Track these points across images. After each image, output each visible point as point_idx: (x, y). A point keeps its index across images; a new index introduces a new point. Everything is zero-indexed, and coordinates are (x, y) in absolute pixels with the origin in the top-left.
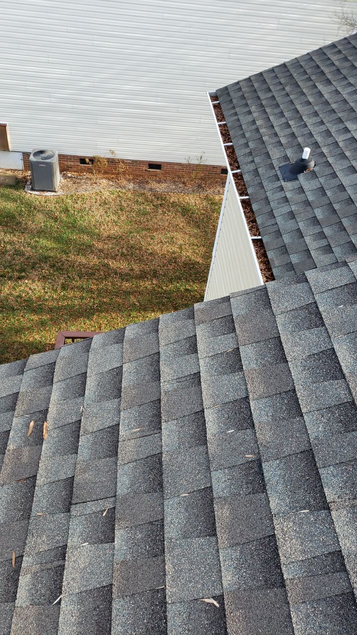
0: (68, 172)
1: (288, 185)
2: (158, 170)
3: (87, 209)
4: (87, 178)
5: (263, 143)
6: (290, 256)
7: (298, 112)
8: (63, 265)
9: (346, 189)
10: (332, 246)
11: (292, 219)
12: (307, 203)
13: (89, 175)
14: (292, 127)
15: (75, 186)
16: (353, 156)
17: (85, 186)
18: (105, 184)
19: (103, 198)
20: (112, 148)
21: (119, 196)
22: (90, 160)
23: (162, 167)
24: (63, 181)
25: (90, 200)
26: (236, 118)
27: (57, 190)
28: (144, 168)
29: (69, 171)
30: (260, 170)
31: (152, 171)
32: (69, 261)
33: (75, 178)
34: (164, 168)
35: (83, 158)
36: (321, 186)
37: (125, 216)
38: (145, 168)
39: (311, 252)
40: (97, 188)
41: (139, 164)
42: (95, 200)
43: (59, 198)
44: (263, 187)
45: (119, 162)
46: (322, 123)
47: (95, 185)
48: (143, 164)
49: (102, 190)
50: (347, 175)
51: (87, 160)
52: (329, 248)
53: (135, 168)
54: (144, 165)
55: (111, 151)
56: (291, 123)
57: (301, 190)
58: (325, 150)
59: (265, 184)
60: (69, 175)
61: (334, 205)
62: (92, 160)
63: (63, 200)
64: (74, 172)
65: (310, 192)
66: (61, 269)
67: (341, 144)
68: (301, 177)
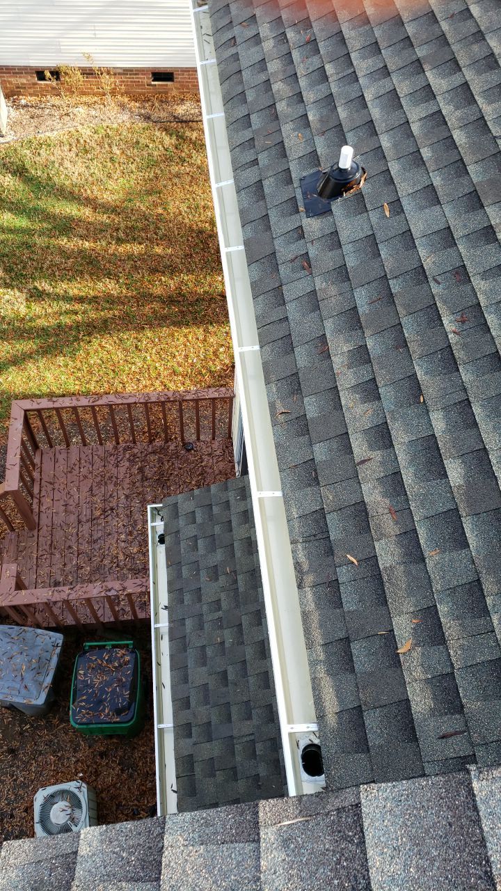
0: (21, 97)
1: (313, 226)
2: (169, 83)
3: (57, 165)
4: (53, 106)
5: (276, 117)
6: (306, 400)
7: (343, 41)
8: (24, 268)
9: (417, 243)
10: (379, 385)
11: (313, 311)
12: (342, 273)
13: (55, 100)
14: (330, 80)
15: (35, 122)
16: (436, 160)
17: (49, 122)
18: (84, 116)
19: (82, 141)
20: (86, 50)
21: (108, 136)
22: (52, 73)
23: (175, 76)
24: (14, 113)
25: (60, 146)
26: (233, 51)
27: (4, 133)
28: (145, 81)
29: (23, 95)
30: (266, 183)
31: (159, 85)
32: (34, 260)
33: (32, 107)
34: (178, 78)
35: (40, 70)
36: (371, 233)
37: (118, 171)
38: (147, 79)
39: (341, 394)
40: (70, 126)
41: (136, 74)
42: (68, 147)
43: (10, 147)
44: (269, 228)
45: (102, 74)
46: (385, 72)
47: (67, 118)
48: (142, 74)
49: (80, 128)
50: (421, 208)
51: (48, 74)
52: (373, 387)
53: (131, 82)
54: (145, 74)
55: (84, 53)
56: (329, 69)
57: (334, 240)
58: (385, 142)
59: (273, 219)
60: (23, 102)
61: (391, 282)
62: (56, 73)
63: (15, 150)
64: (31, 95)
65: (350, 245)
66: (22, 275)
67: (415, 128)
68: (337, 206)
